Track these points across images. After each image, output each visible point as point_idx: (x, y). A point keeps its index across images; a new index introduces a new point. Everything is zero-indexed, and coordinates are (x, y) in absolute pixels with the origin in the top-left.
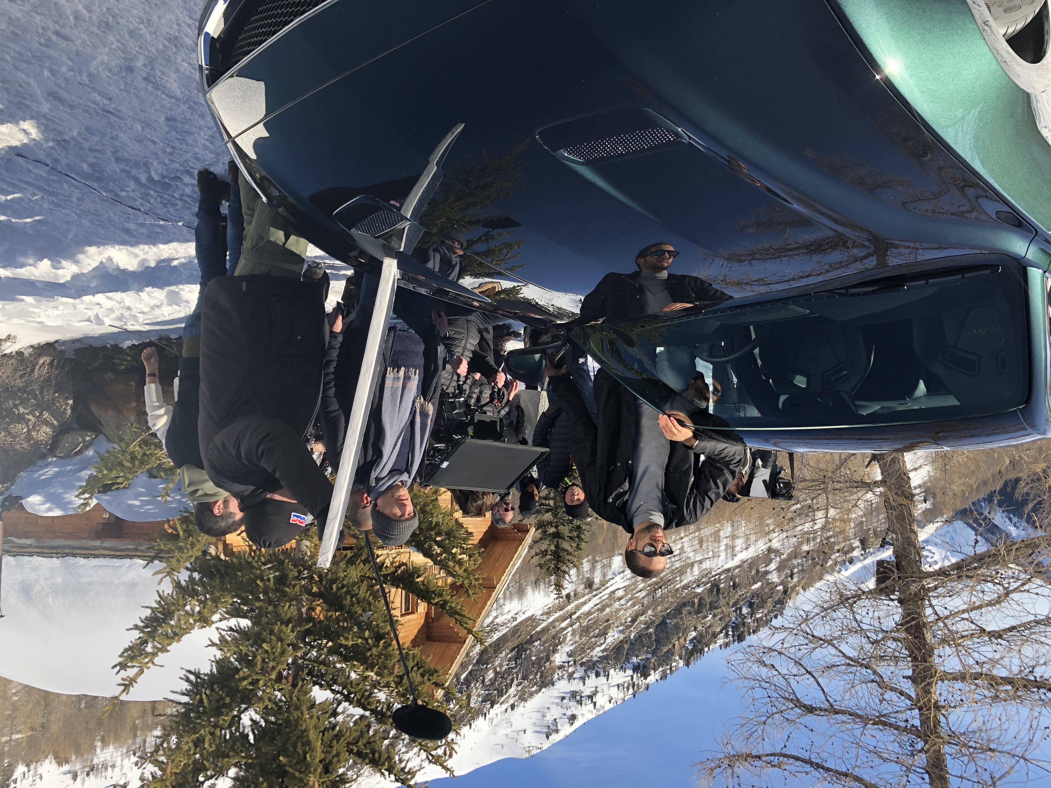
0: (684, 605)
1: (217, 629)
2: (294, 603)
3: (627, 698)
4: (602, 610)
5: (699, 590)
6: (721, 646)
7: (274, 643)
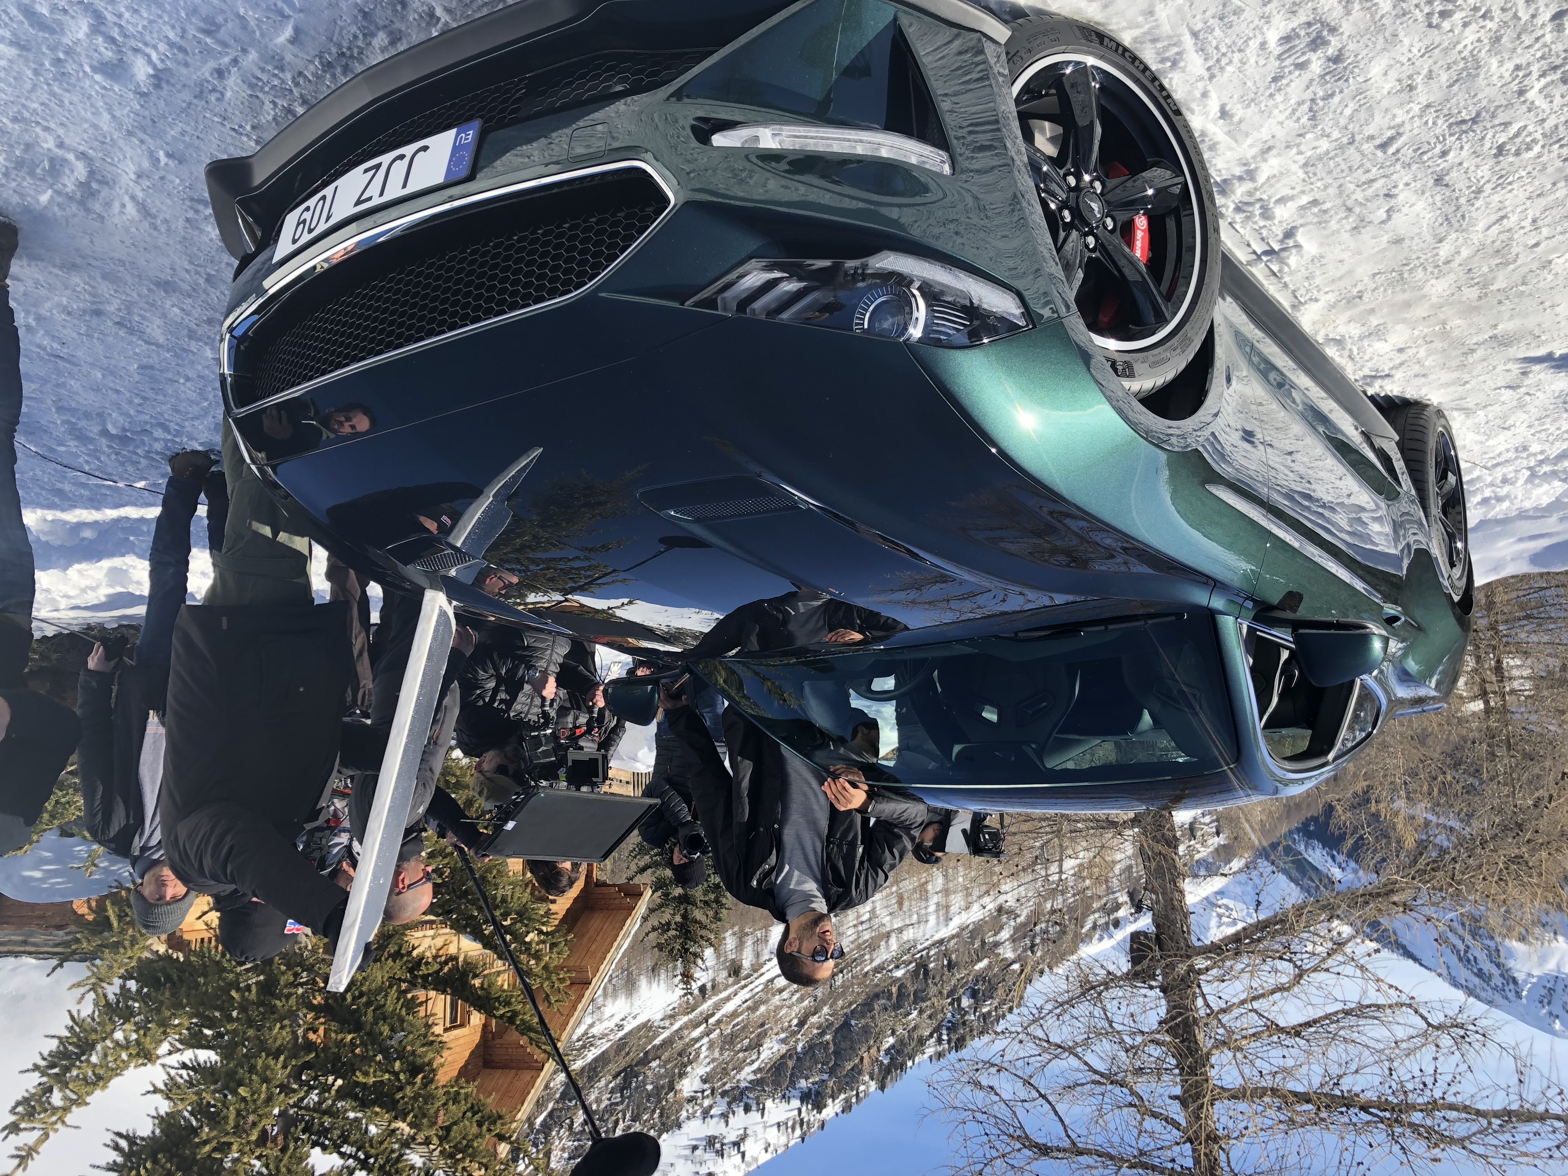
0: (877, 996)
1: (163, 1066)
2: (286, 1022)
3: (792, 1143)
4: (753, 1009)
5: (899, 974)
6: (931, 1058)
7: (256, 1085)
